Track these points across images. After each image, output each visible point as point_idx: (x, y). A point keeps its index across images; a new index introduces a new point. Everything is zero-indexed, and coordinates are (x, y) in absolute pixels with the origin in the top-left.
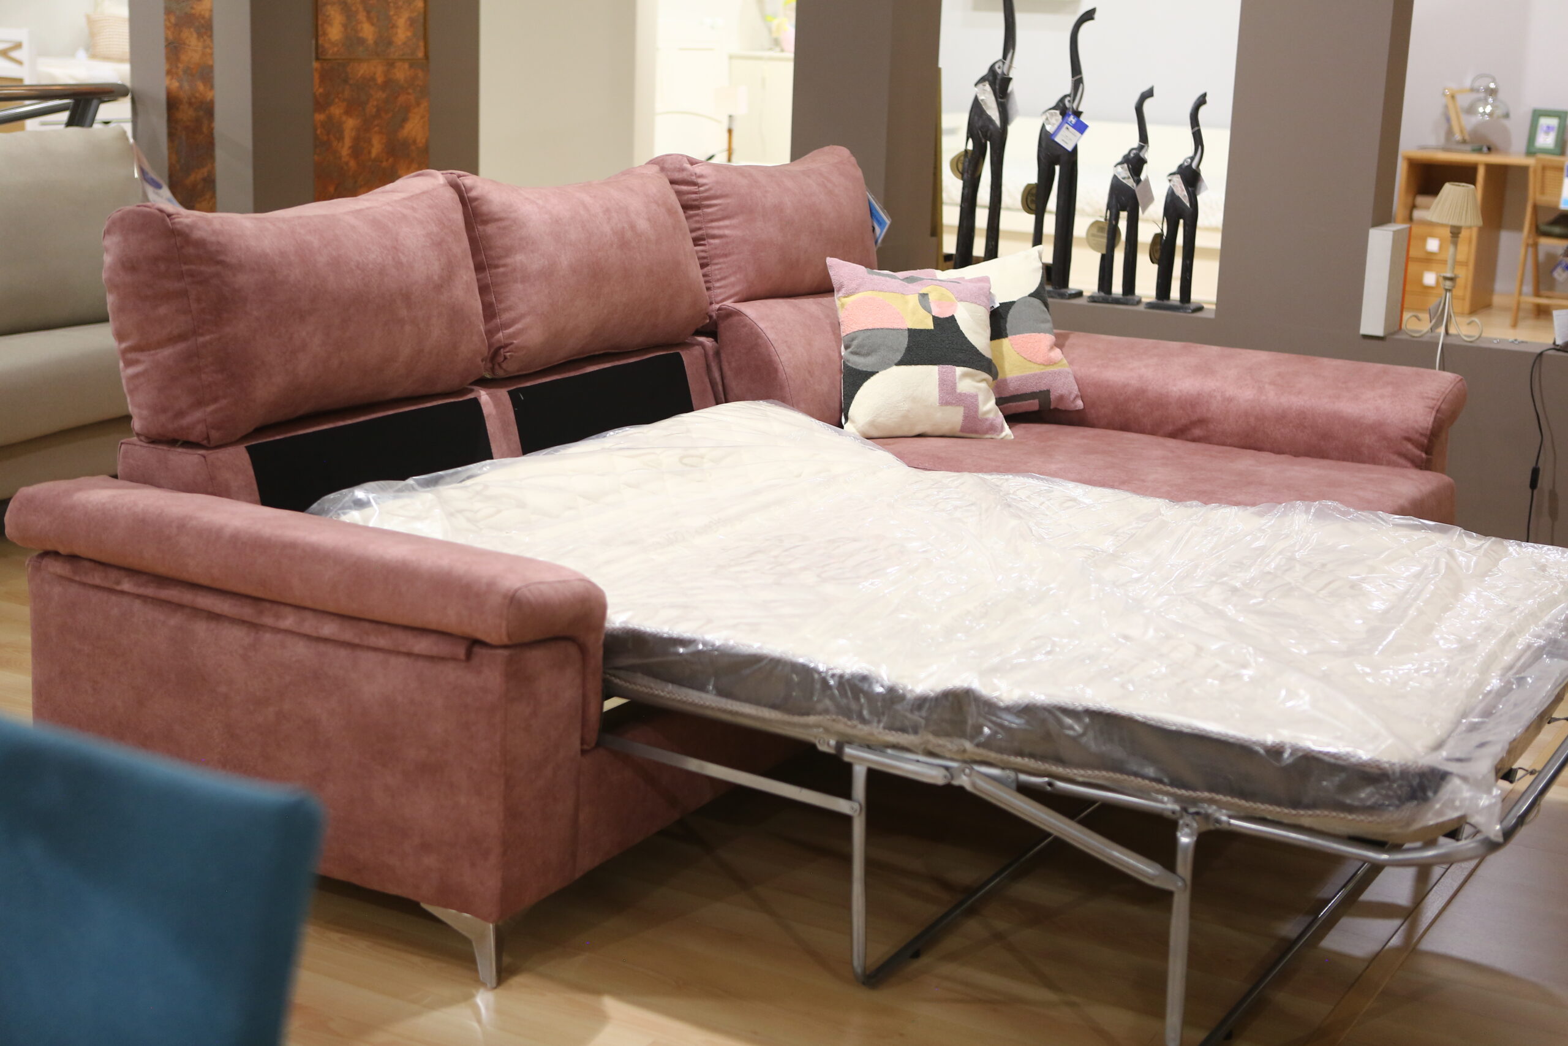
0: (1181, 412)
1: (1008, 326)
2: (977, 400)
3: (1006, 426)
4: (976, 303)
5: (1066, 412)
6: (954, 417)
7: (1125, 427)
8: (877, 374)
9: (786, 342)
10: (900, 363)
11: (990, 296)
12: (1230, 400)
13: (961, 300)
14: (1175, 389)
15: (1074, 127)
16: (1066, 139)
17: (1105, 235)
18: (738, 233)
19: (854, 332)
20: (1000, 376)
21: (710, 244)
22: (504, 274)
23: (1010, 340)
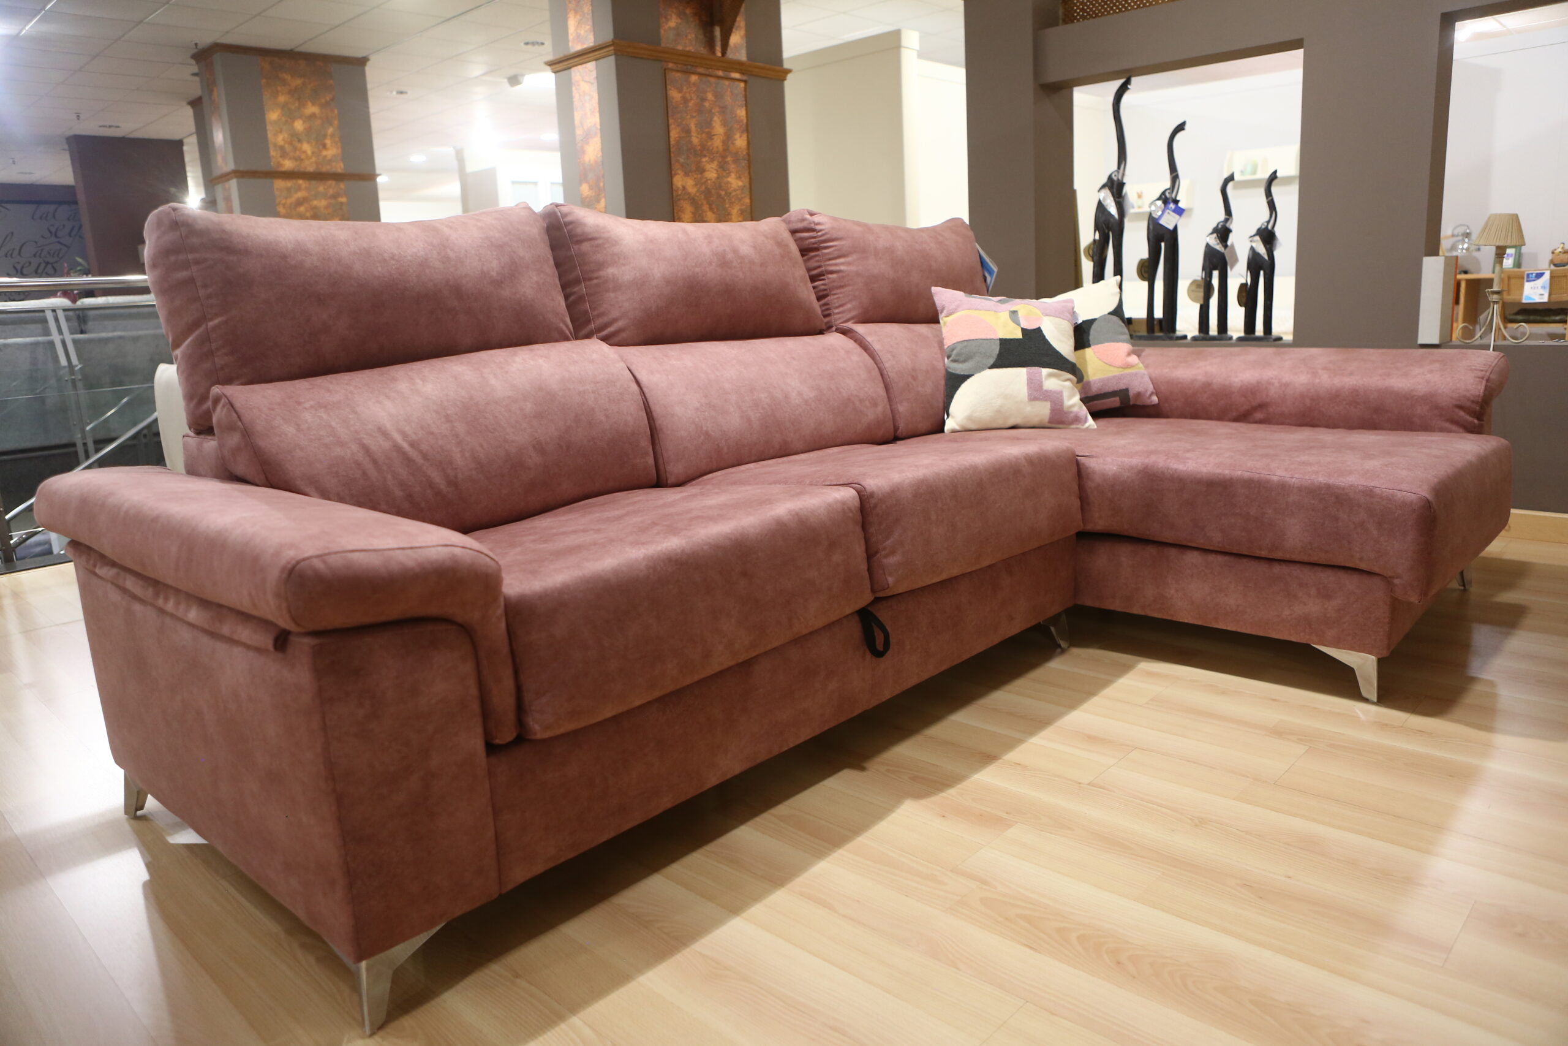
0: (1243, 399)
1: (1091, 338)
2: (1062, 396)
3: (1089, 417)
4: (1060, 317)
5: (1144, 407)
6: (1043, 411)
7: (1195, 416)
8: (973, 377)
9: (891, 352)
10: (993, 367)
11: (1073, 314)
12: (1287, 385)
13: (1047, 315)
14: (1237, 380)
15: (1174, 211)
16: (1168, 221)
17: (1202, 290)
18: (853, 268)
19: (954, 344)
20: (1085, 379)
21: (828, 278)
22: (597, 285)
23: (1093, 349)
